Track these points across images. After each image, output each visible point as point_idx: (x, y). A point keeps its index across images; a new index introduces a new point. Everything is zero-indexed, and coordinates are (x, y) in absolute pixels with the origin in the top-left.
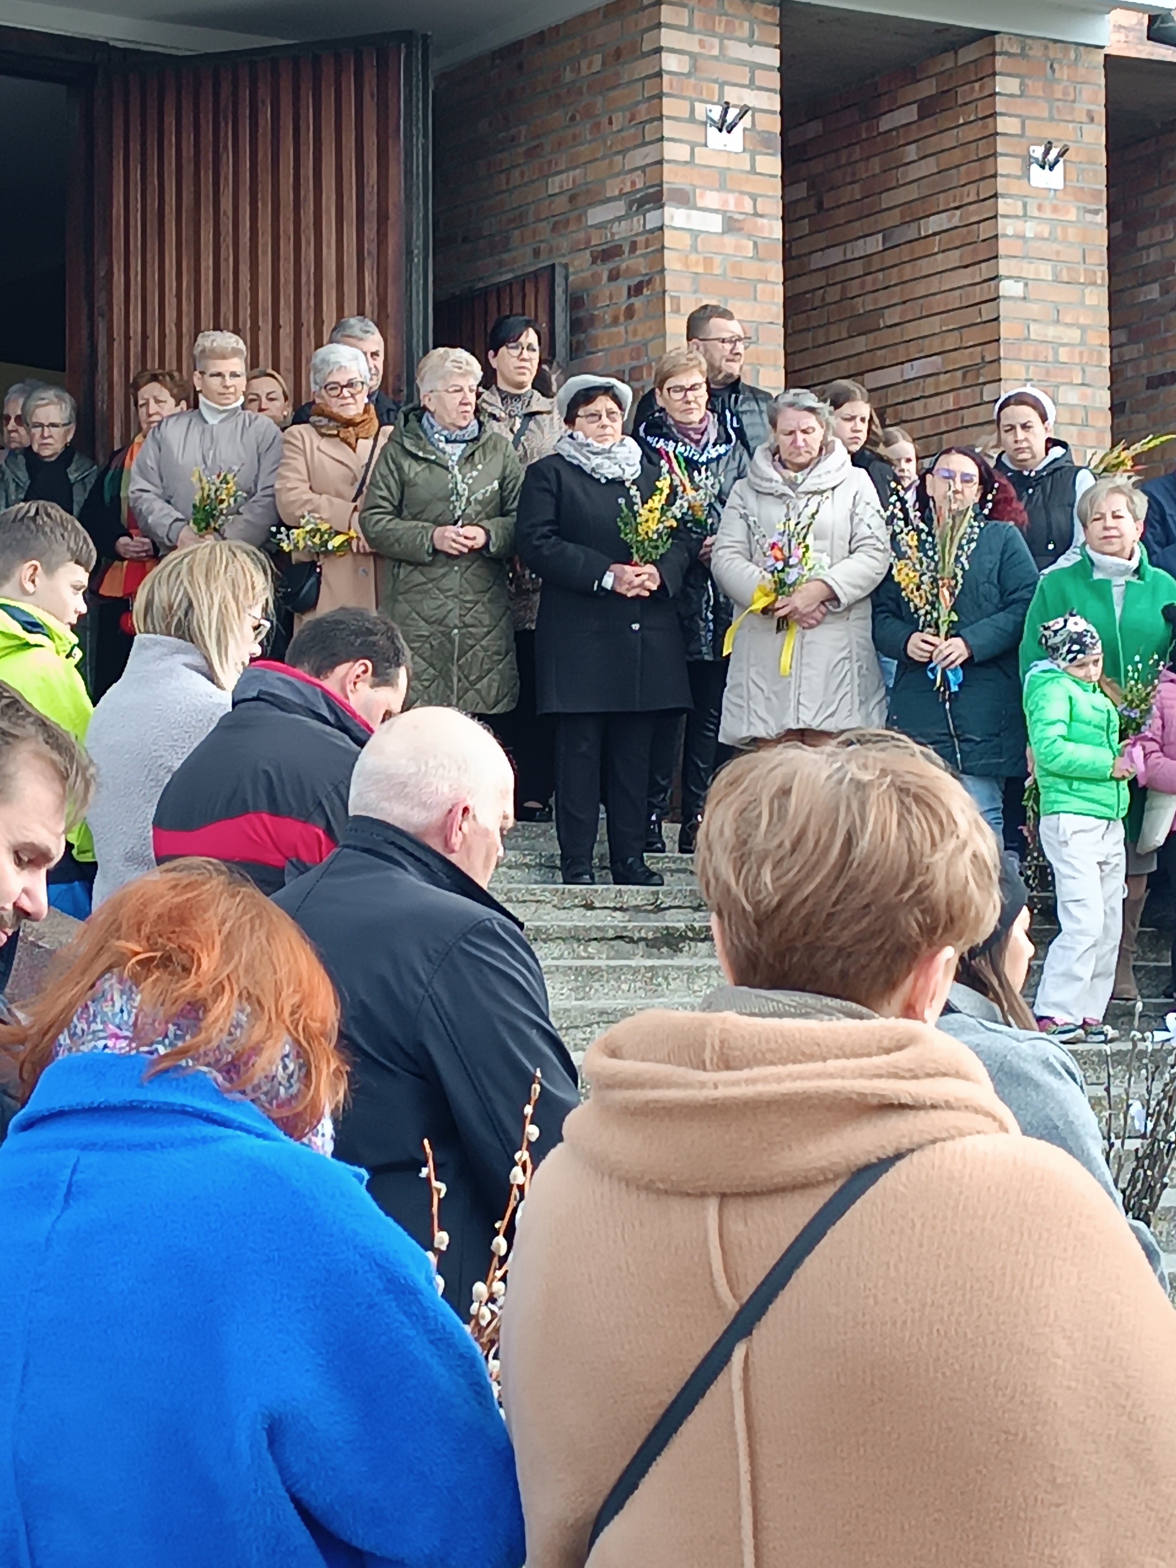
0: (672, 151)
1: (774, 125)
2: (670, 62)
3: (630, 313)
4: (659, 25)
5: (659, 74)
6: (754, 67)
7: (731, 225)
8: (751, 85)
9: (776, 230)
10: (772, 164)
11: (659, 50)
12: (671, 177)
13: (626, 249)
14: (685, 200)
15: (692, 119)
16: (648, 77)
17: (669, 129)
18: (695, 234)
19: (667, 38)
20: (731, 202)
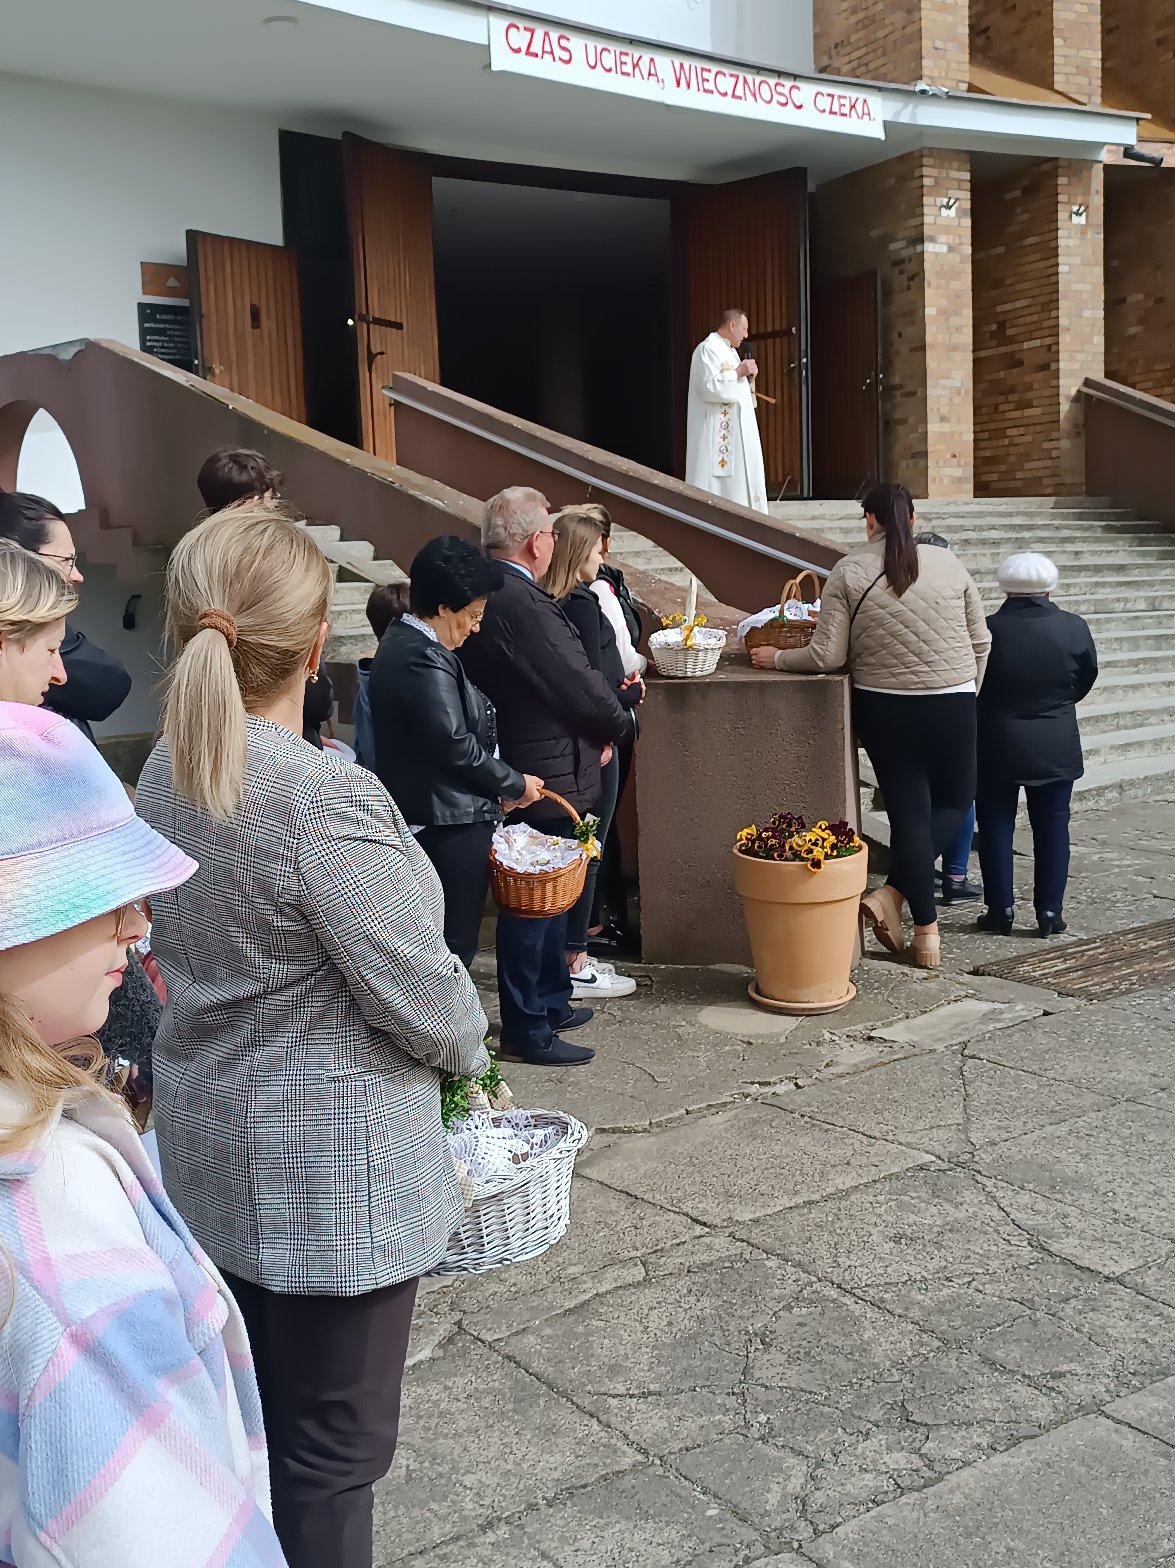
0: (927, 219)
1: (968, 205)
2: (927, 182)
3: (909, 288)
4: (922, 166)
5: (922, 187)
6: (960, 181)
7: (951, 249)
8: (959, 188)
9: (968, 250)
10: (967, 222)
11: (922, 176)
12: (927, 231)
13: (907, 260)
14: (933, 239)
15: (935, 205)
16: (917, 188)
17: (926, 210)
18: (937, 254)
19: (926, 171)
20: (951, 238)
